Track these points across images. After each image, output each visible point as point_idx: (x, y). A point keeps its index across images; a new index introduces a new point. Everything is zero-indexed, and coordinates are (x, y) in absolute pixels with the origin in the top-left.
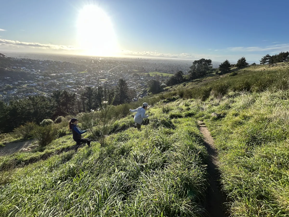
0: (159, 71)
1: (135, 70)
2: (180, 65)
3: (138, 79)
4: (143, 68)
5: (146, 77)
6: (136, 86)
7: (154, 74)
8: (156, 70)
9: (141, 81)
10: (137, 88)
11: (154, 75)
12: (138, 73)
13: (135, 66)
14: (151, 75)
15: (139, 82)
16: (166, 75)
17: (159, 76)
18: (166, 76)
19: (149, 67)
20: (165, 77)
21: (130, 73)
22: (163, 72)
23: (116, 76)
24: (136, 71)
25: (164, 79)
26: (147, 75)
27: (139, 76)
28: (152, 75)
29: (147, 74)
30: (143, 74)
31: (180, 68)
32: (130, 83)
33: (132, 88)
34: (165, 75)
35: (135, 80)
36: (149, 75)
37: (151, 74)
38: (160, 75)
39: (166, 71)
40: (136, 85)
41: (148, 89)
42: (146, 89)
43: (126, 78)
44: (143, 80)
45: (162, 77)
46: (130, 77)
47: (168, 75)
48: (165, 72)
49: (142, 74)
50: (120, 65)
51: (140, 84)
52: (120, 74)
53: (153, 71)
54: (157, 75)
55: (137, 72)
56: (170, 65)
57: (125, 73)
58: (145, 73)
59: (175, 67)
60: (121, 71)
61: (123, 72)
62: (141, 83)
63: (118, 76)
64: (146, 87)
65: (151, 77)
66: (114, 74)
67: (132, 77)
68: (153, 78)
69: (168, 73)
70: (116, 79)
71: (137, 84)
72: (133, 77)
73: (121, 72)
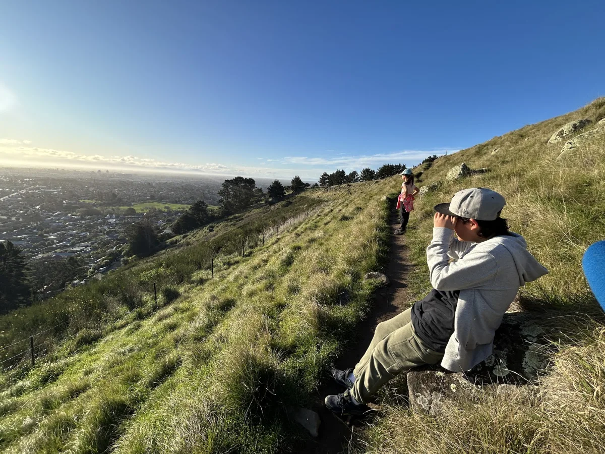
0: (161, 199)
1: (87, 201)
2: (207, 187)
3: (100, 224)
4: (114, 195)
5: (125, 215)
6: (92, 244)
7: (147, 208)
8: (153, 198)
9: (109, 228)
10: (95, 249)
11: (148, 211)
12: (98, 208)
13: (88, 190)
14: (138, 211)
15: (101, 232)
16: (179, 208)
17: (160, 212)
18: (179, 210)
19: (133, 191)
20: (177, 213)
21: (70, 208)
22: (170, 202)
23: (12, 221)
24: (91, 201)
25: (174, 216)
26: (127, 211)
27: (102, 214)
28: (142, 210)
29: (126, 208)
30: (113, 209)
31: (209, 191)
32: (71, 235)
33: (77, 251)
34: (175, 207)
35: (90, 226)
36: (132, 212)
37: (138, 208)
38: (164, 210)
39: (177, 200)
40: (90, 239)
41: (126, 246)
42: (120, 247)
43: (54, 224)
44: (117, 224)
45: (170, 213)
46: (71, 220)
47: (183, 208)
48: (176, 202)
49: (110, 209)
50: (30, 190)
51: (104, 234)
52: (31, 214)
53: (145, 201)
54: (155, 209)
55: (94, 205)
56: (187, 186)
57: (51, 210)
58: (120, 206)
59: (198, 190)
60: (32, 206)
61: (42, 208)
62: (108, 233)
63: (21, 220)
64: (122, 241)
65: (138, 214)
66: (5, 215)
67: (77, 220)
68: (144, 217)
69: (182, 203)
70: (12, 231)
71: (96, 236)
72: (82, 219)
73: (37, 207)
